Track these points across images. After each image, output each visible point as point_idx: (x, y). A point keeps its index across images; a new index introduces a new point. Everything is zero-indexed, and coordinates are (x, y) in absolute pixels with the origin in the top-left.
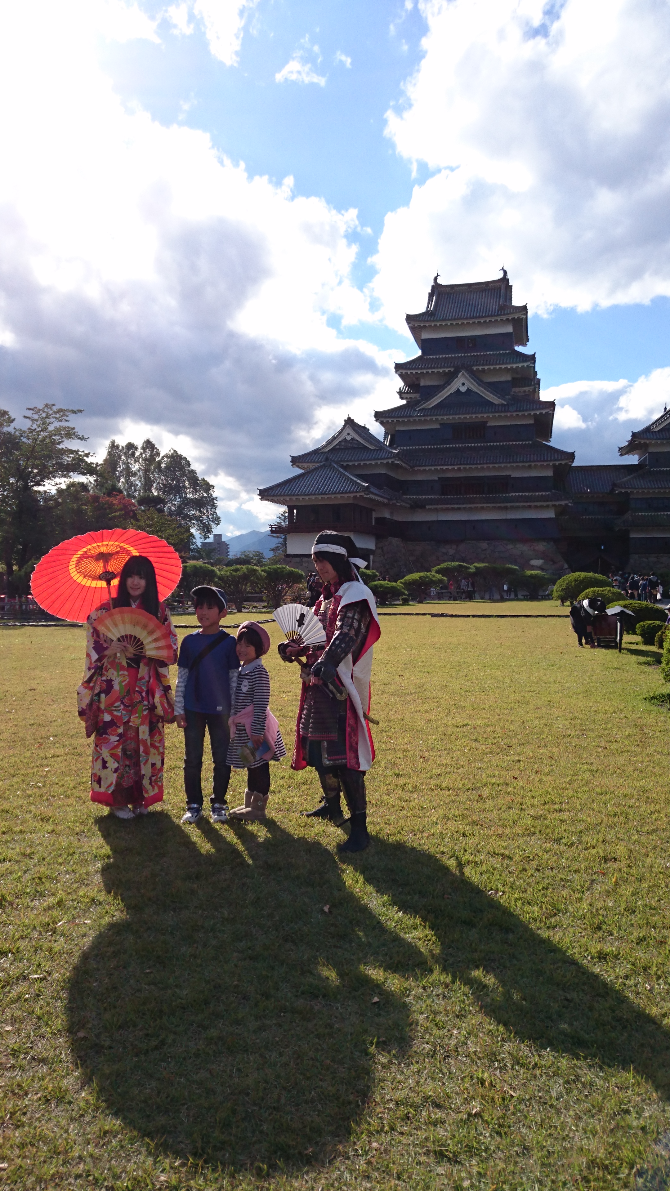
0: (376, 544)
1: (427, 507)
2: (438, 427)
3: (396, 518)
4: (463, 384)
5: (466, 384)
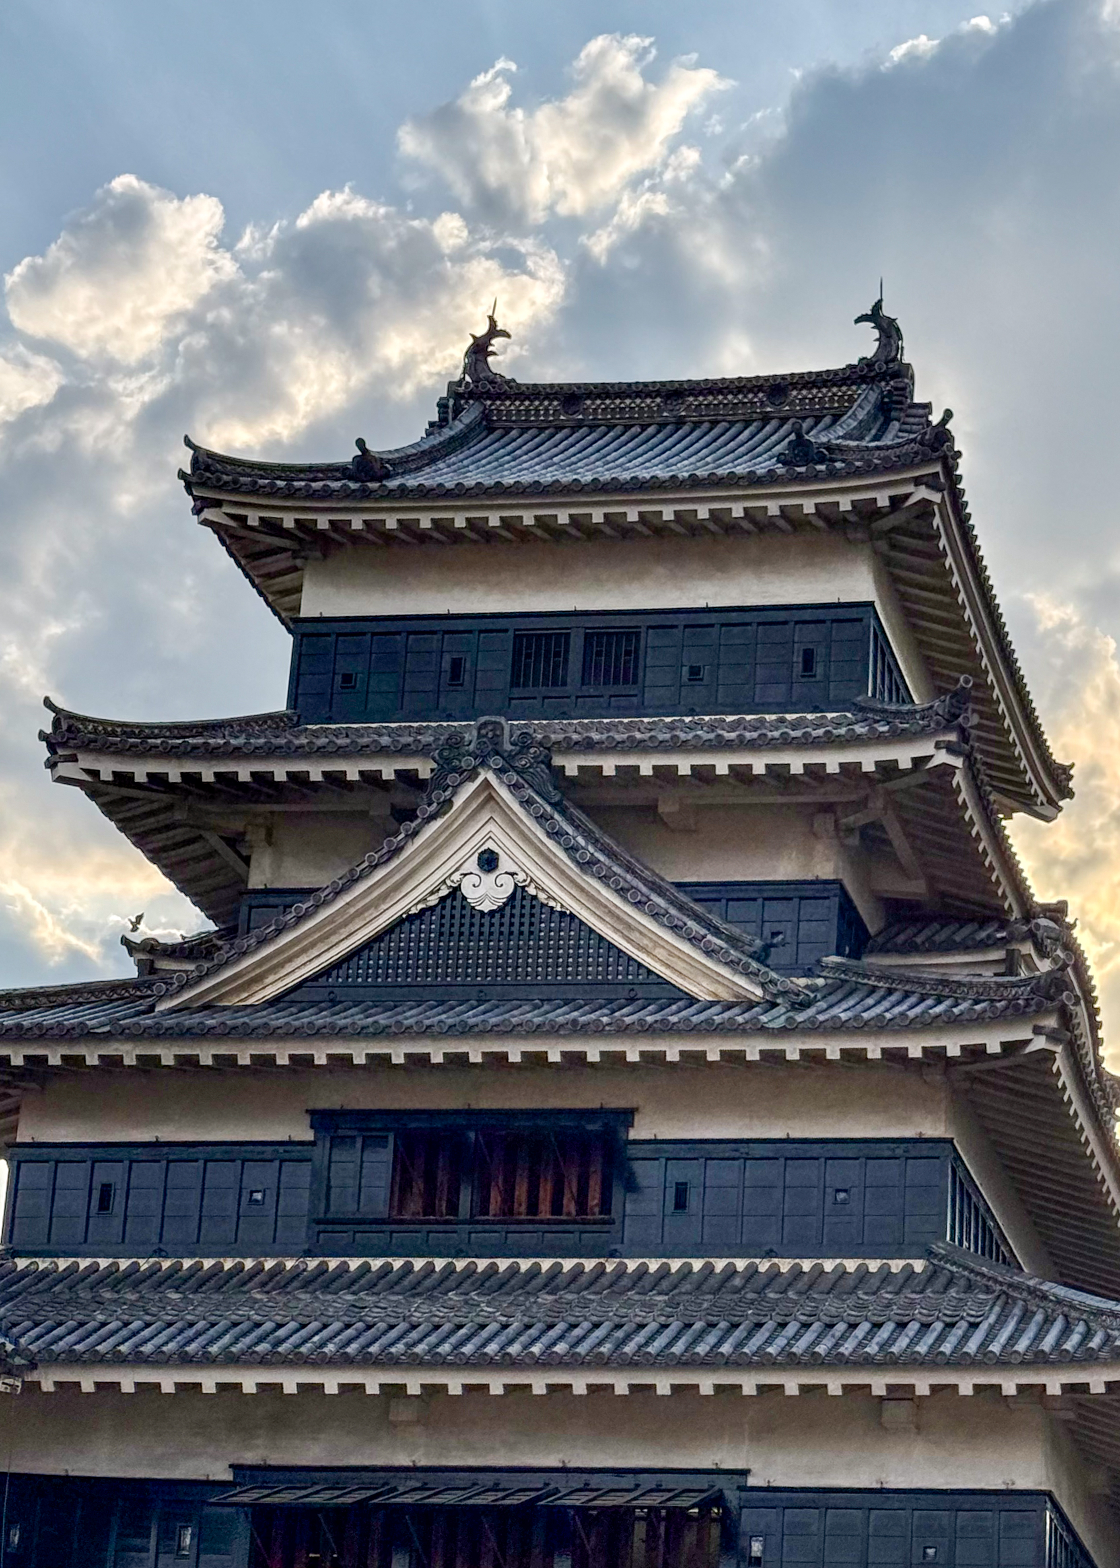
2: (310, 1136)
4: (489, 861)
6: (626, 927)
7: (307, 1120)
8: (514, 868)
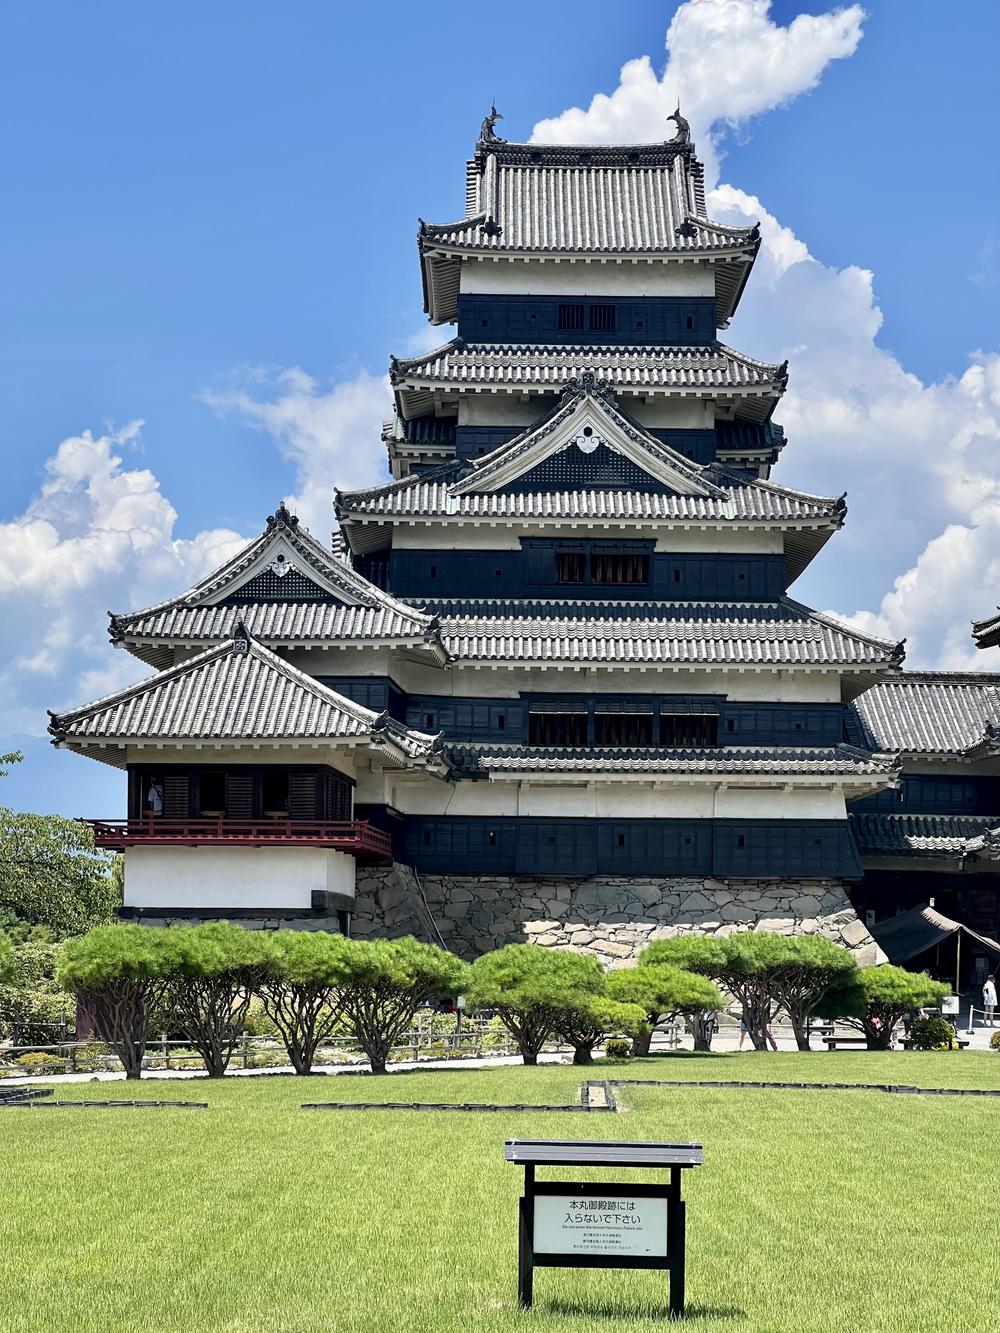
0: (358, 880)
1: (492, 776)
2: (520, 548)
3: (406, 807)
4: (588, 432)
5: (595, 433)
6: (648, 463)
7: (518, 541)
8: (599, 435)
